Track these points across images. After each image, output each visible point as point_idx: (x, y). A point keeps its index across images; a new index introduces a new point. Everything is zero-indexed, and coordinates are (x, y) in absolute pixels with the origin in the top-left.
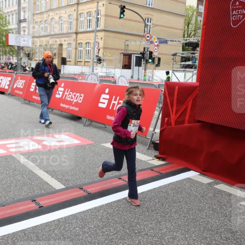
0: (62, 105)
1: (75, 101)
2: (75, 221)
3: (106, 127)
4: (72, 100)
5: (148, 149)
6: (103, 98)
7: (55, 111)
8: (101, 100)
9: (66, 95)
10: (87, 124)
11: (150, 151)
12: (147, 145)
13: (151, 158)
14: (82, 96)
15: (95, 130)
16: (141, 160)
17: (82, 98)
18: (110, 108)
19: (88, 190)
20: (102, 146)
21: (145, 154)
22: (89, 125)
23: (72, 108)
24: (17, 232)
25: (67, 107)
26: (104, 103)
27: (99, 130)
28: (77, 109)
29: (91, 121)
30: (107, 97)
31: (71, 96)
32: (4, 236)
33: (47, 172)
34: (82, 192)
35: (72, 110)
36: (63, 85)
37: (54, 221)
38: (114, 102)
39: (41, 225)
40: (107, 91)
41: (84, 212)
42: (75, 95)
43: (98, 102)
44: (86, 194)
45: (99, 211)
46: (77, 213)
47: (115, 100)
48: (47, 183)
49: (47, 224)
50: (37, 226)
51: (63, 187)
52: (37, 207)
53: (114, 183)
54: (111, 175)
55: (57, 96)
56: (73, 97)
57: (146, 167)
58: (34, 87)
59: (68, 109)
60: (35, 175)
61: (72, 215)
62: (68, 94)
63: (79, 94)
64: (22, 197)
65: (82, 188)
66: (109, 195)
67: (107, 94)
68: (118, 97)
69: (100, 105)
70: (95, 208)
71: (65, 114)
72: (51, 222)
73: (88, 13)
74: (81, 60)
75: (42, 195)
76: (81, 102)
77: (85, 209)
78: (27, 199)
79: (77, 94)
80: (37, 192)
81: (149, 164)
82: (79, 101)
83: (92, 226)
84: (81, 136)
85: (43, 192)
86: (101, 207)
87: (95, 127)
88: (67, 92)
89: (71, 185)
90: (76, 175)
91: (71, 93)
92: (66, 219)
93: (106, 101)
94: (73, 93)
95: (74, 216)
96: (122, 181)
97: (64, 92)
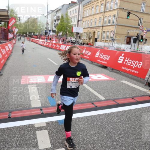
0: (98, 61)
1: (105, 59)
2: (114, 116)
3: (120, 73)
4: (103, 58)
5: (145, 86)
6: (121, 58)
7: (94, 63)
8: (119, 59)
9: (101, 56)
10: (111, 70)
11: (146, 87)
12: (144, 83)
13: (148, 90)
14: (109, 57)
15: (115, 74)
16: (142, 91)
17: (109, 58)
18: (124, 63)
19: (118, 102)
20: (120, 82)
21: (144, 88)
22: (111, 71)
23: (103, 62)
24: (88, 116)
25: (101, 61)
26: (121, 61)
27: (117, 74)
28: (106, 63)
29: (113, 69)
30: (123, 58)
31: (103, 56)
32: (82, 117)
33: (96, 91)
34: (114, 102)
35: (103, 63)
36: (99, 51)
37: (103, 114)
38: (127, 61)
39: (98, 115)
40: (123, 55)
41: (117, 112)
42: (105, 56)
43: (118, 60)
44: (117, 104)
45: (124, 113)
46: (114, 112)
47: (127, 59)
48: (97, 96)
49: (100, 115)
50: (96, 115)
51: (105, 99)
52: (95, 107)
53: (130, 101)
54: (127, 96)
55: (96, 56)
56: (104, 57)
57: (146, 94)
58: (84, 52)
59: (101, 63)
60: (91, 92)
61: (111, 113)
62: (102, 55)
63: (107, 56)
64: (87, 101)
65: (114, 101)
66: (128, 106)
67: (123, 56)
68: (129, 58)
69: (119, 62)
70: (123, 111)
71: (100, 65)
72: (102, 114)
73: (113, 15)
74: (108, 40)
75: (96, 101)
76: (108, 59)
77: (117, 111)
78: (89, 102)
79: (106, 56)
80: (93, 100)
81: (147, 93)
82: (107, 59)
83: (123, 120)
84: (109, 76)
85: (96, 100)
86: (126, 111)
87: (115, 72)
88: (101, 54)
89: (108, 98)
90: (110, 94)
91: (103, 55)
92: (109, 114)
93: (122, 60)
94: (104, 55)
95: (113, 113)
96: (134, 100)
97: (100, 54)
